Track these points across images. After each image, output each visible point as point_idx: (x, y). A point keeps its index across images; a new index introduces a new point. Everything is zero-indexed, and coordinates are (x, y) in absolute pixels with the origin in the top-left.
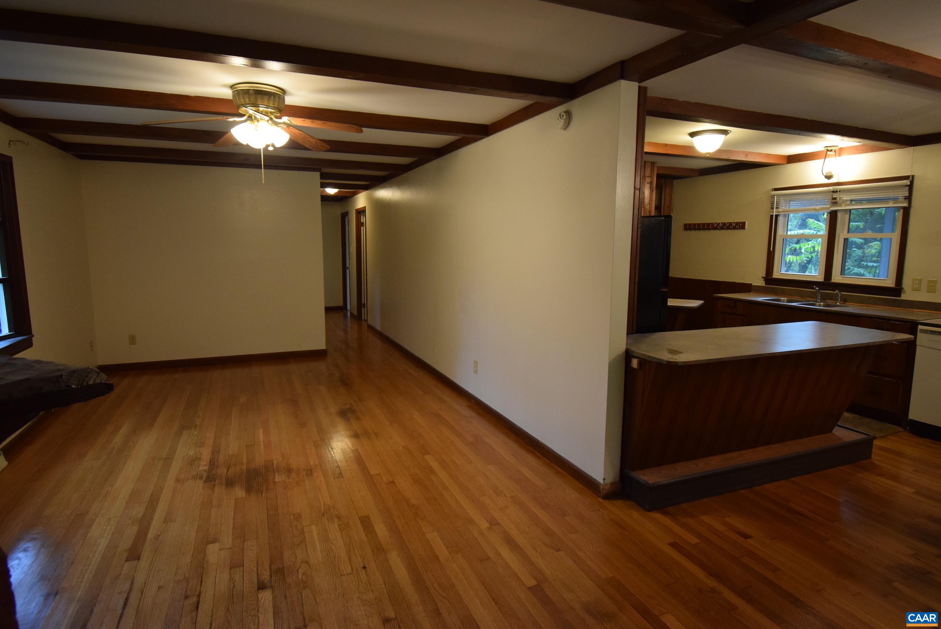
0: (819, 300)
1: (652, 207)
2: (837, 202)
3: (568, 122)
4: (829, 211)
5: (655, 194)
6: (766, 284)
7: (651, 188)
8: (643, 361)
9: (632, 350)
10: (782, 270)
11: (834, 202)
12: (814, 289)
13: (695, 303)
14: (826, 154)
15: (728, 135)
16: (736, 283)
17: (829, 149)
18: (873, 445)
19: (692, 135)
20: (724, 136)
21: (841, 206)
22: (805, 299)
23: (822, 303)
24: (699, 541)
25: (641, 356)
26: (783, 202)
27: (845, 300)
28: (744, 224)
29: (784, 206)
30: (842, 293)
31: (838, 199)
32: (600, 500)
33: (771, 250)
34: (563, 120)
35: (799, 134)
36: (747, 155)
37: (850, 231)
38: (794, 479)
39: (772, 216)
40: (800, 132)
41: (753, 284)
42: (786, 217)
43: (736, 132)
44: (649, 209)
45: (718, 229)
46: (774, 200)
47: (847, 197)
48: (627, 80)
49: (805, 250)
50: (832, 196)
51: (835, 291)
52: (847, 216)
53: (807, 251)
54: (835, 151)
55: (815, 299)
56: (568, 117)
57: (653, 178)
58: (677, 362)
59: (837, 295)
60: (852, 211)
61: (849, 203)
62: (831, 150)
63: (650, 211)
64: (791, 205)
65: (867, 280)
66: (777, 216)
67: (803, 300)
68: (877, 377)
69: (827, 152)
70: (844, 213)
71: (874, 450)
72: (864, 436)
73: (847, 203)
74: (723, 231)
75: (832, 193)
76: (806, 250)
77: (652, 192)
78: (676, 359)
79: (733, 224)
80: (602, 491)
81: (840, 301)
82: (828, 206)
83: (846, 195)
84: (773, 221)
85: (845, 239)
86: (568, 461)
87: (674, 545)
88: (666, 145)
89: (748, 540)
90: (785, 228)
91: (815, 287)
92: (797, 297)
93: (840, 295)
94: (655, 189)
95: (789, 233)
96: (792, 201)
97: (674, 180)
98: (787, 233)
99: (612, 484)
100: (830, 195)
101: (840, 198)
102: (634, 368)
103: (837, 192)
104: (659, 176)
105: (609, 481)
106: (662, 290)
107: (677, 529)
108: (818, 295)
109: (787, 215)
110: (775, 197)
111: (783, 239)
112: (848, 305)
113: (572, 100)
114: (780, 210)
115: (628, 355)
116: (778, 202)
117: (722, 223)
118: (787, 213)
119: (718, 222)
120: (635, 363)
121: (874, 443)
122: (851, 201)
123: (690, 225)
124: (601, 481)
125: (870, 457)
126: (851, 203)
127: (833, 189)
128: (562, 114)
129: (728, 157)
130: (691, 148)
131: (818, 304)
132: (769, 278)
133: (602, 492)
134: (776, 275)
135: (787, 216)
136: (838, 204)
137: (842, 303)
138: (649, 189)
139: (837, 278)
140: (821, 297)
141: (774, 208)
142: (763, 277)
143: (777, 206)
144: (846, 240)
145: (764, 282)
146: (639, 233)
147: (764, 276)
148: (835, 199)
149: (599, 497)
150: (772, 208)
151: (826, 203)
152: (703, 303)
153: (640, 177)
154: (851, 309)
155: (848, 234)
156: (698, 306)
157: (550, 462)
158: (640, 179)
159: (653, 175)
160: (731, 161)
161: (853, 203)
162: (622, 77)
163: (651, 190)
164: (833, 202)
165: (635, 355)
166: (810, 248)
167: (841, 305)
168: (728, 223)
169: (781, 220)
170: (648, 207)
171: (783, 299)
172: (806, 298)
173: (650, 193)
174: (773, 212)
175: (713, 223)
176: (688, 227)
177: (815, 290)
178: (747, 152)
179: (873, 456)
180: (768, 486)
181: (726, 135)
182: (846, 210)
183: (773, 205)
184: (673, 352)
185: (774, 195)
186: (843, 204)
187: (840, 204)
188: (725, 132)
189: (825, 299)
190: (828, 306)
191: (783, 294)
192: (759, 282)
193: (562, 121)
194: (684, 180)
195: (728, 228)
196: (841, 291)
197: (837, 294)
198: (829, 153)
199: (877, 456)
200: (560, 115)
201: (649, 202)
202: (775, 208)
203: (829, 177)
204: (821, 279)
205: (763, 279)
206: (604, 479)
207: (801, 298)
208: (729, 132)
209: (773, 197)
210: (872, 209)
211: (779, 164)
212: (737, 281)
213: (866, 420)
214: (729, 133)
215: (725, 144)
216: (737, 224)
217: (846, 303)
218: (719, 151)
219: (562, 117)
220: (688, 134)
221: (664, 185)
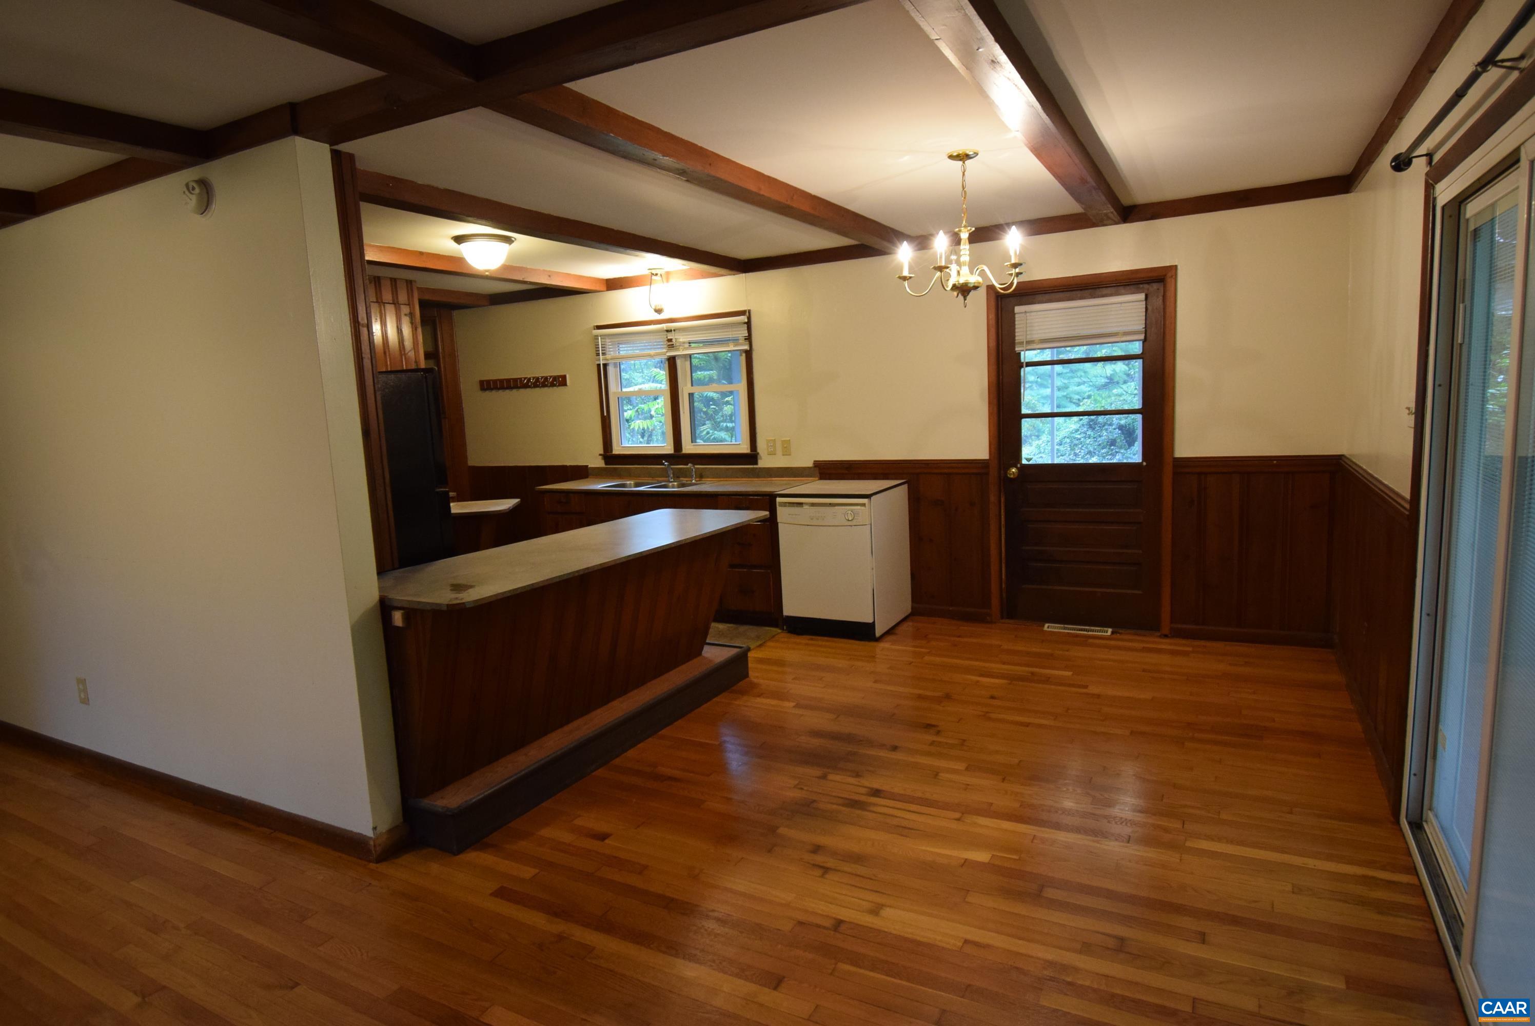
0: (671, 479)
1: (419, 355)
2: (673, 345)
3: (206, 199)
4: (666, 357)
5: (421, 333)
6: (606, 464)
7: (412, 323)
8: (411, 613)
9: (389, 597)
10: (623, 443)
11: (671, 344)
12: (663, 464)
13: (505, 505)
14: (651, 279)
15: (513, 244)
16: (566, 466)
17: (654, 272)
18: (749, 658)
19: (459, 239)
20: (507, 245)
21: (678, 350)
22: (655, 480)
23: (675, 483)
24: (537, 871)
25: (406, 606)
26: (610, 345)
27: (701, 476)
28: (564, 377)
29: (611, 351)
30: (696, 466)
31: (674, 340)
32: (373, 866)
33: (605, 414)
34: (194, 195)
35: (607, 250)
36: (550, 276)
37: (694, 384)
38: (664, 732)
39: (599, 365)
40: (608, 247)
41: (589, 466)
42: (617, 367)
43: (524, 243)
44: (415, 359)
45: (530, 387)
46: (598, 342)
47: (684, 338)
48: (306, 138)
49: (655, 412)
50: (667, 337)
51: (687, 465)
52: (688, 363)
53: (659, 413)
54: (661, 275)
55: (667, 479)
56: (205, 190)
57: (413, 305)
58: (463, 603)
59: (690, 470)
60: (692, 356)
61: (687, 345)
62: (657, 275)
63: (416, 362)
64: (621, 349)
65: (727, 447)
66: (605, 365)
67: (654, 481)
68: (745, 570)
69: (651, 277)
70: (683, 359)
71: (750, 665)
72: (738, 650)
73: (685, 347)
74: (537, 389)
75: (666, 333)
76: (657, 411)
77: (416, 329)
78: (462, 599)
79: (550, 379)
80: (373, 849)
81: (696, 478)
82: (665, 350)
83: (683, 335)
84: (602, 372)
85: (689, 394)
86: (305, 818)
87: (501, 893)
88: (421, 253)
89: (607, 841)
90: (618, 383)
91: (664, 461)
92: (647, 478)
93: (694, 470)
94: (420, 323)
95: (624, 390)
96: (621, 344)
97: (453, 310)
98: (621, 390)
99: (390, 831)
100: (664, 335)
101: (675, 339)
102: (398, 627)
103: (671, 331)
104: (423, 304)
105: (383, 828)
106: (438, 490)
107: (505, 865)
108: (669, 473)
109: (618, 363)
110: (598, 339)
111: (618, 398)
112: (704, 482)
113: (207, 162)
114: (608, 357)
115: (385, 607)
116: (603, 346)
117: (534, 378)
118: (618, 361)
119: (529, 377)
120: (398, 618)
121: (749, 656)
122: (690, 343)
123: (488, 382)
124: (369, 833)
125: (747, 676)
126: (690, 346)
127: (666, 327)
128: (192, 184)
129: (524, 277)
130: (460, 260)
131: (671, 484)
132: (609, 457)
133: (374, 852)
134: (617, 450)
135: (618, 365)
136: (675, 348)
137: (698, 479)
138: (410, 325)
139: (688, 448)
140: (673, 474)
141: (599, 354)
142: (600, 455)
143: (604, 352)
144: (691, 395)
145: (603, 461)
146: (379, 398)
147: (602, 452)
148: (670, 340)
149: (370, 861)
150: (598, 355)
151: (662, 346)
152: (518, 502)
153: (364, 305)
154: (708, 486)
155: (693, 387)
156: (510, 507)
157: (273, 831)
158: (364, 308)
159: (413, 301)
160: (529, 284)
161: (692, 346)
162: (296, 130)
163: (413, 326)
164: (669, 345)
165: (396, 604)
166: (661, 408)
167: (698, 482)
168: (542, 377)
169: (611, 370)
170: (412, 354)
171: (628, 482)
172: (657, 479)
173: (413, 331)
174: (600, 360)
175: (521, 378)
176: (487, 386)
177: (663, 466)
178: (549, 271)
179: (750, 673)
180: (631, 753)
181: (510, 244)
182: (685, 356)
183: (597, 347)
184: (458, 588)
185: (597, 336)
186: (681, 347)
187: (677, 347)
188: (508, 240)
189: (678, 477)
190: (683, 485)
191: (629, 475)
192: (597, 462)
193: (194, 198)
194: (468, 311)
195: (544, 385)
196: (694, 464)
197: (690, 468)
198: (654, 277)
199: (756, 673)
200: (187, 185)
201: (412, 347)
202: (601, 354)
203: (659, 311)
204: (669, 449)
205: (601, 457)
206: (375, 828)
207: (651, 479)
208: (513, 239)
209: (596, 337)
210: (717, 353)
211: (596, 290)
212: (568, 464)
213: (742, 628)
214: (513, 241)
215: (510, 257)
216: (555, 378)
217: (703, 479)
218: (506, 268)
219: (193, 192)
220: (452, 238)
221: (437, 319)
